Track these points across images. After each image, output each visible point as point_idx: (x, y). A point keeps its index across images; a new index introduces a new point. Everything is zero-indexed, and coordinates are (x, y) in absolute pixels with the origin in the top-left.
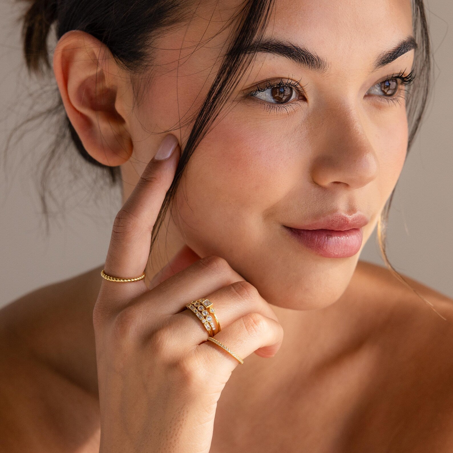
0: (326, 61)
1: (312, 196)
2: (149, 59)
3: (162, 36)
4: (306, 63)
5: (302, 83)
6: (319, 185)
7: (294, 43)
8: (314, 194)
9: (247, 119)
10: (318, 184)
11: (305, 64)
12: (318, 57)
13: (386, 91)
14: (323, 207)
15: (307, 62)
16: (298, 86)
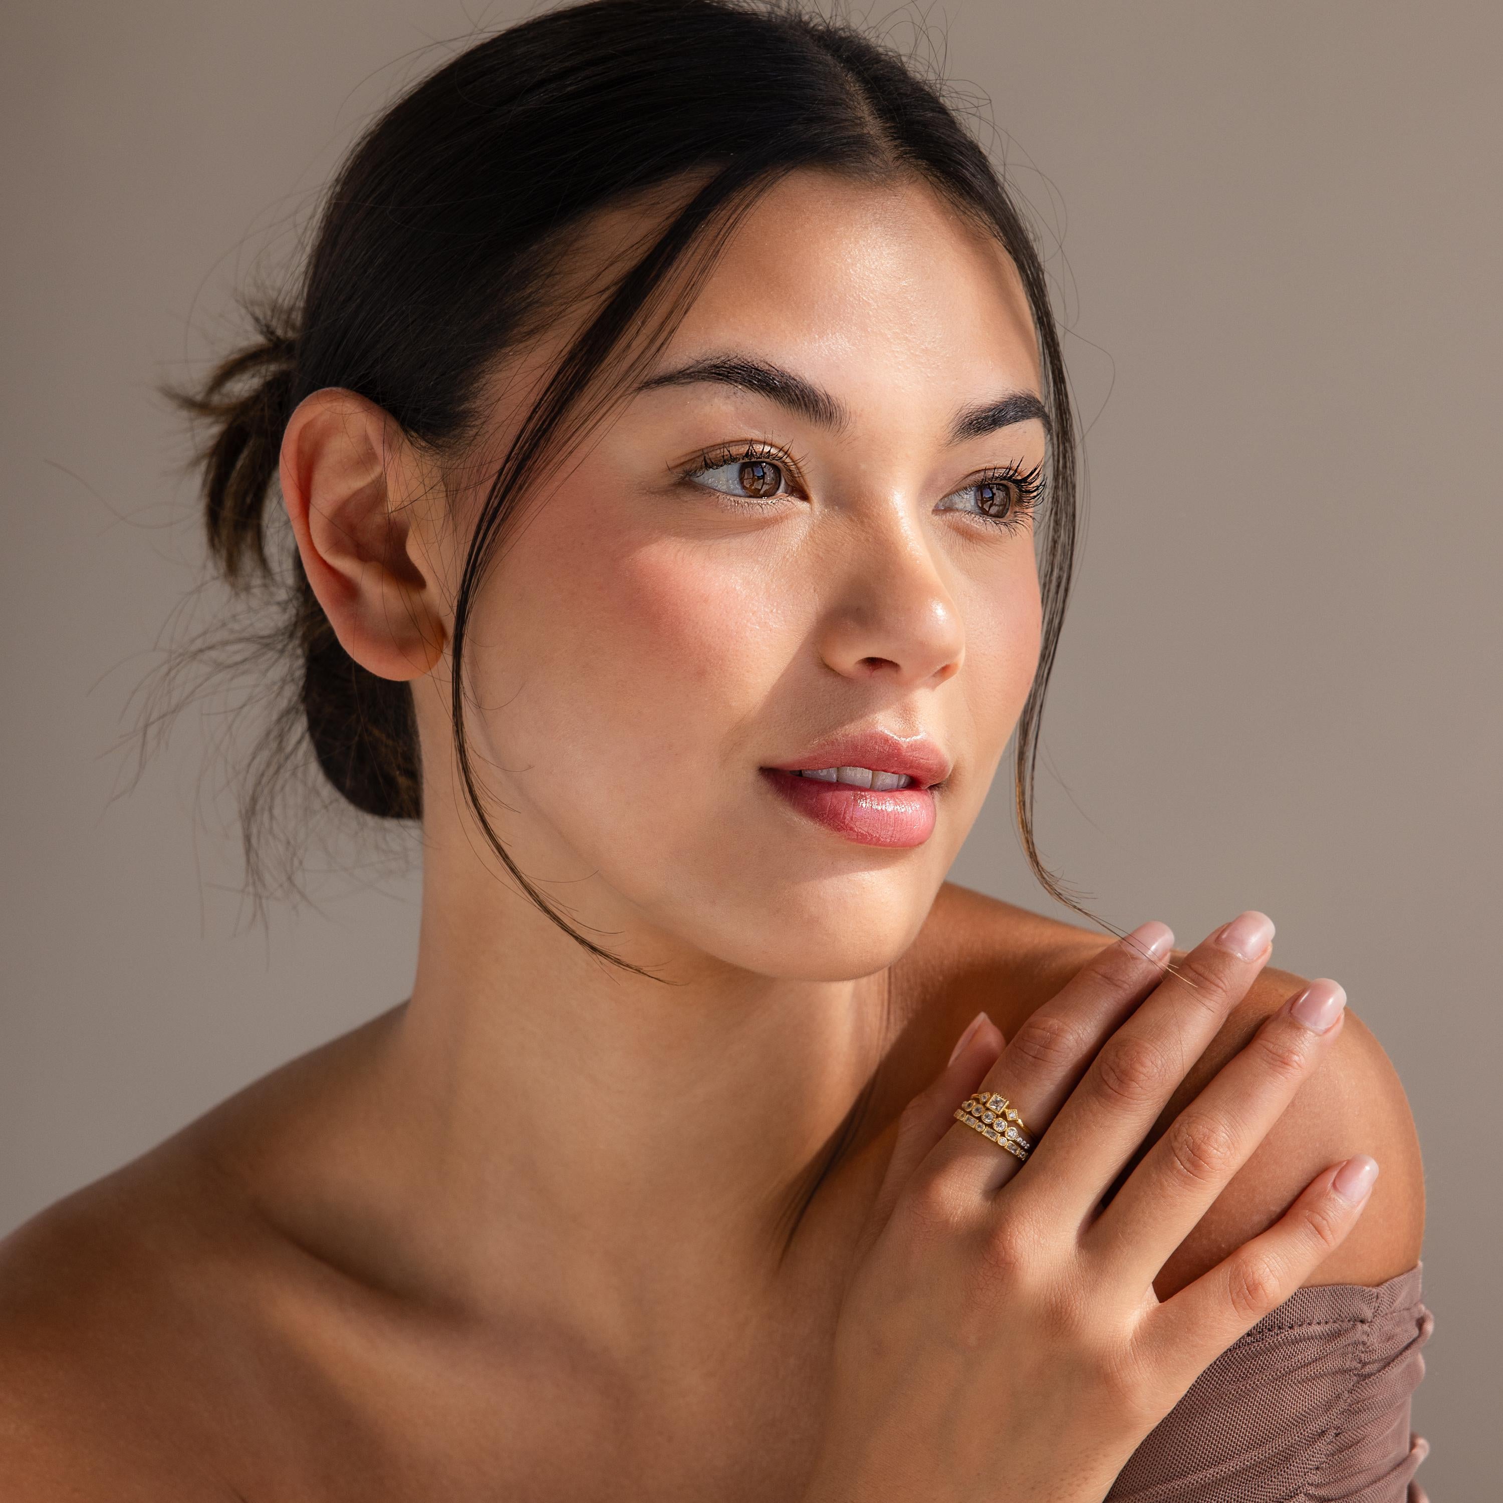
0: (844, 405)
1: (821, 694)
2: (478, 422)
3: (507, 368)
4: (803, 406)
5: (796, 454)
6: (836, 672)
7: (776, 365)
8: (824, 690)
9: (678, 530)
10: (834, 671)
11: (800, 411)
12: (828, 397)
13: (986, 507)
14: (844, 715)
15: (806, 405)
16: (788, 460)
